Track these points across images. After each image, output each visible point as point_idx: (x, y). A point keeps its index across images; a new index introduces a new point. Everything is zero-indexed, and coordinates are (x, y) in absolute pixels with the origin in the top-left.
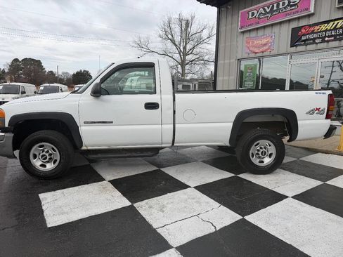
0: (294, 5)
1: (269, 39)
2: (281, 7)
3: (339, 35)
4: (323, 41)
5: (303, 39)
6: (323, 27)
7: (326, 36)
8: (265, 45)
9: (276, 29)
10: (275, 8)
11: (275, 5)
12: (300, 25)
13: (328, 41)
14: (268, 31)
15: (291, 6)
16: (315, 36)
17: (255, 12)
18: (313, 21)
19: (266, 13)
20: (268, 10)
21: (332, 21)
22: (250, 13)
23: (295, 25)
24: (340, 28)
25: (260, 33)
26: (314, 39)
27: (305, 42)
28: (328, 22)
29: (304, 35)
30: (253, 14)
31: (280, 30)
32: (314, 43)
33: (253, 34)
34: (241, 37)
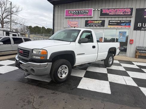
0: (87, 13)
1: (77, 23)
2: (82, 12)
3: (100, 25)
4: (95, 26)
5: (89, 24)
6: (95, 22)
7: (96, 25)
8: (76, 24)
9: (80, 19)
10: (80, 12)
11: (80, 11)
12: (88, 20)
13: (97, 26)
14: (77, 19)
15: (86, 13)
16: (93, 24)
17: (72, 11)
18: (92, 19)
19: (76, 13)
20: (77, 12)
21: (98, 20)
22: (70, 11)
23: (86, 19)
24: (100, 23)
25: (74, 19)
26: (93, 25)
27: (90, 26)
28: (97, 21)
29: (89, 23)
30: (71, 12)
31: (81, 20)
32: (92, 26)
33: (71, 19)
34: (65, 19)
